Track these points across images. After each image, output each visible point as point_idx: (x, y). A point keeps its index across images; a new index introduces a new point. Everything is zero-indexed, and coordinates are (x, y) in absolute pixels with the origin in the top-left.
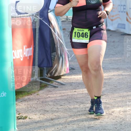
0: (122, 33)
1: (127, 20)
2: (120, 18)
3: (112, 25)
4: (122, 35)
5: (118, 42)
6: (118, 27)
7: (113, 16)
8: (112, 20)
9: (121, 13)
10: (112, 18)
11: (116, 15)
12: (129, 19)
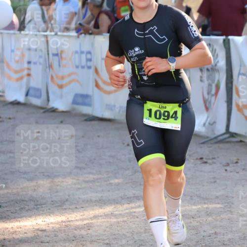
0: (84, 115)
1: (97, 85)
2: (78, 81)
3: (61, 97)
4: (86, 120)
5: (83, 137)
6: (75, 102)
7: (63, 78)
8: (61, 87)
9: (80, 70)
10: (60, 82)
11: (70, 75)
12: (100, 83)
